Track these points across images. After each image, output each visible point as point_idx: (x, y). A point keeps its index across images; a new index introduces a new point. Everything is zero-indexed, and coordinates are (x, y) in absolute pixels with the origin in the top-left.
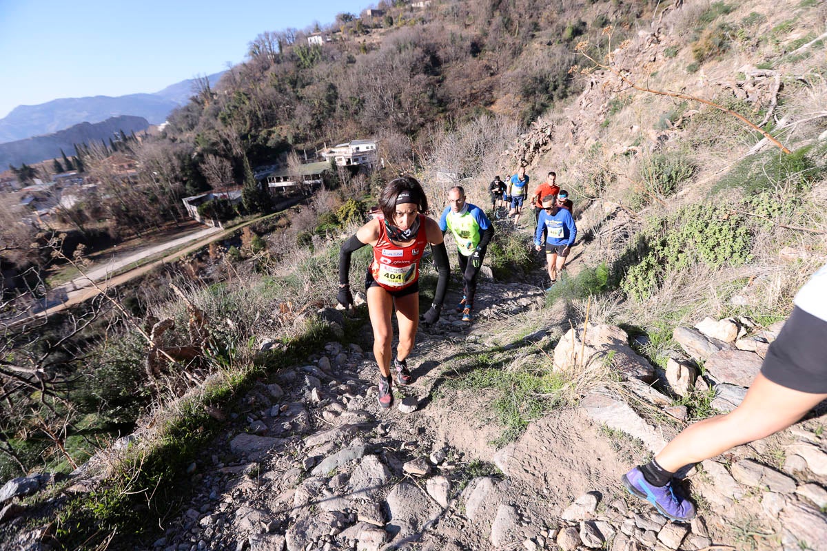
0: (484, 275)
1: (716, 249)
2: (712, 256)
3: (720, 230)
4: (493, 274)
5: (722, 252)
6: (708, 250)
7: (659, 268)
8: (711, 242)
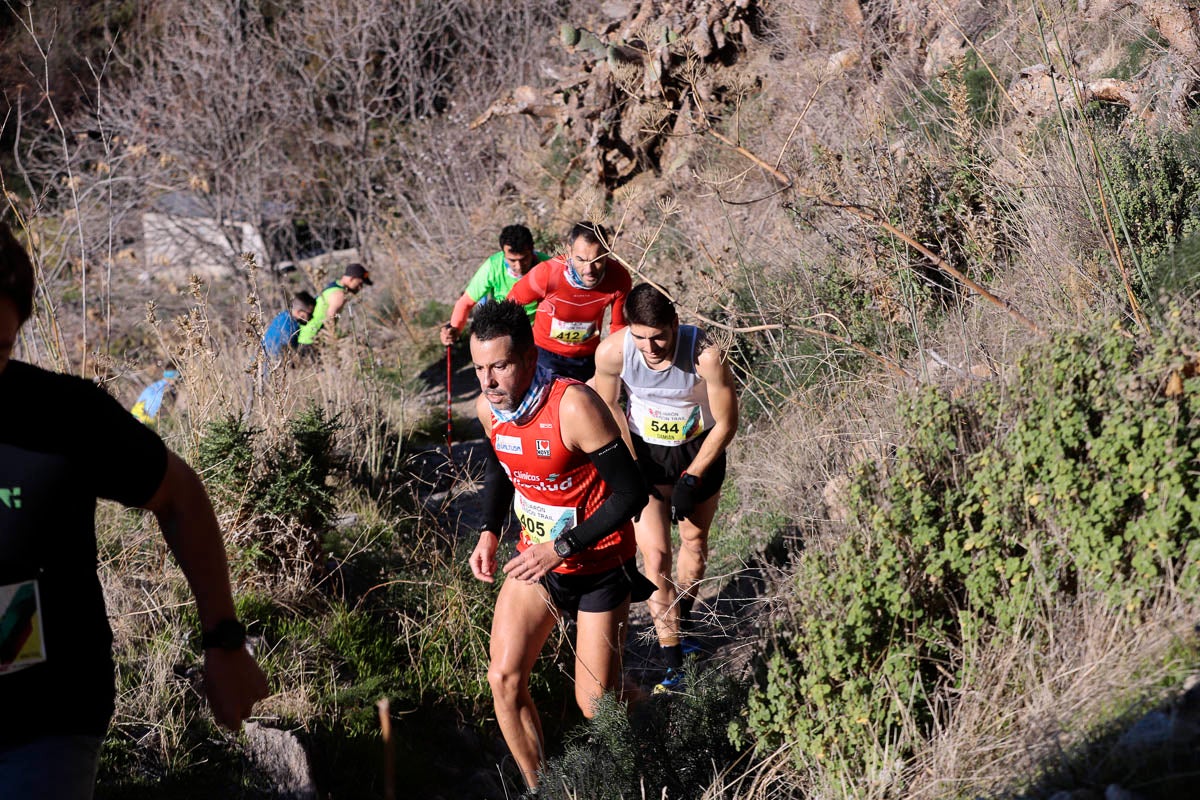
0: (262, 774)
1: (1133, 528)
2: (1113, 554)
3: (1138, 440)
4: (312, 774)
5: (1151, 531)
6: (1098, 534)
7: (934, 636)
8: (1105, 498)
